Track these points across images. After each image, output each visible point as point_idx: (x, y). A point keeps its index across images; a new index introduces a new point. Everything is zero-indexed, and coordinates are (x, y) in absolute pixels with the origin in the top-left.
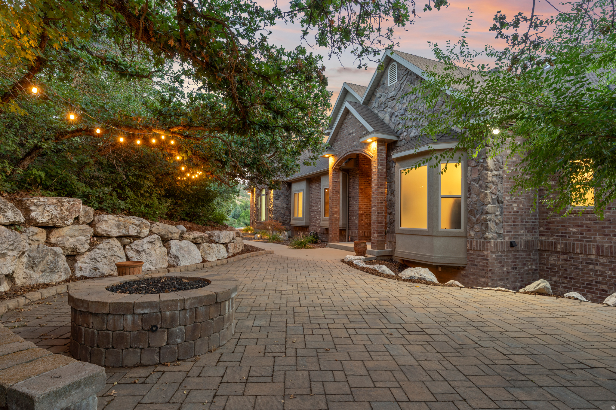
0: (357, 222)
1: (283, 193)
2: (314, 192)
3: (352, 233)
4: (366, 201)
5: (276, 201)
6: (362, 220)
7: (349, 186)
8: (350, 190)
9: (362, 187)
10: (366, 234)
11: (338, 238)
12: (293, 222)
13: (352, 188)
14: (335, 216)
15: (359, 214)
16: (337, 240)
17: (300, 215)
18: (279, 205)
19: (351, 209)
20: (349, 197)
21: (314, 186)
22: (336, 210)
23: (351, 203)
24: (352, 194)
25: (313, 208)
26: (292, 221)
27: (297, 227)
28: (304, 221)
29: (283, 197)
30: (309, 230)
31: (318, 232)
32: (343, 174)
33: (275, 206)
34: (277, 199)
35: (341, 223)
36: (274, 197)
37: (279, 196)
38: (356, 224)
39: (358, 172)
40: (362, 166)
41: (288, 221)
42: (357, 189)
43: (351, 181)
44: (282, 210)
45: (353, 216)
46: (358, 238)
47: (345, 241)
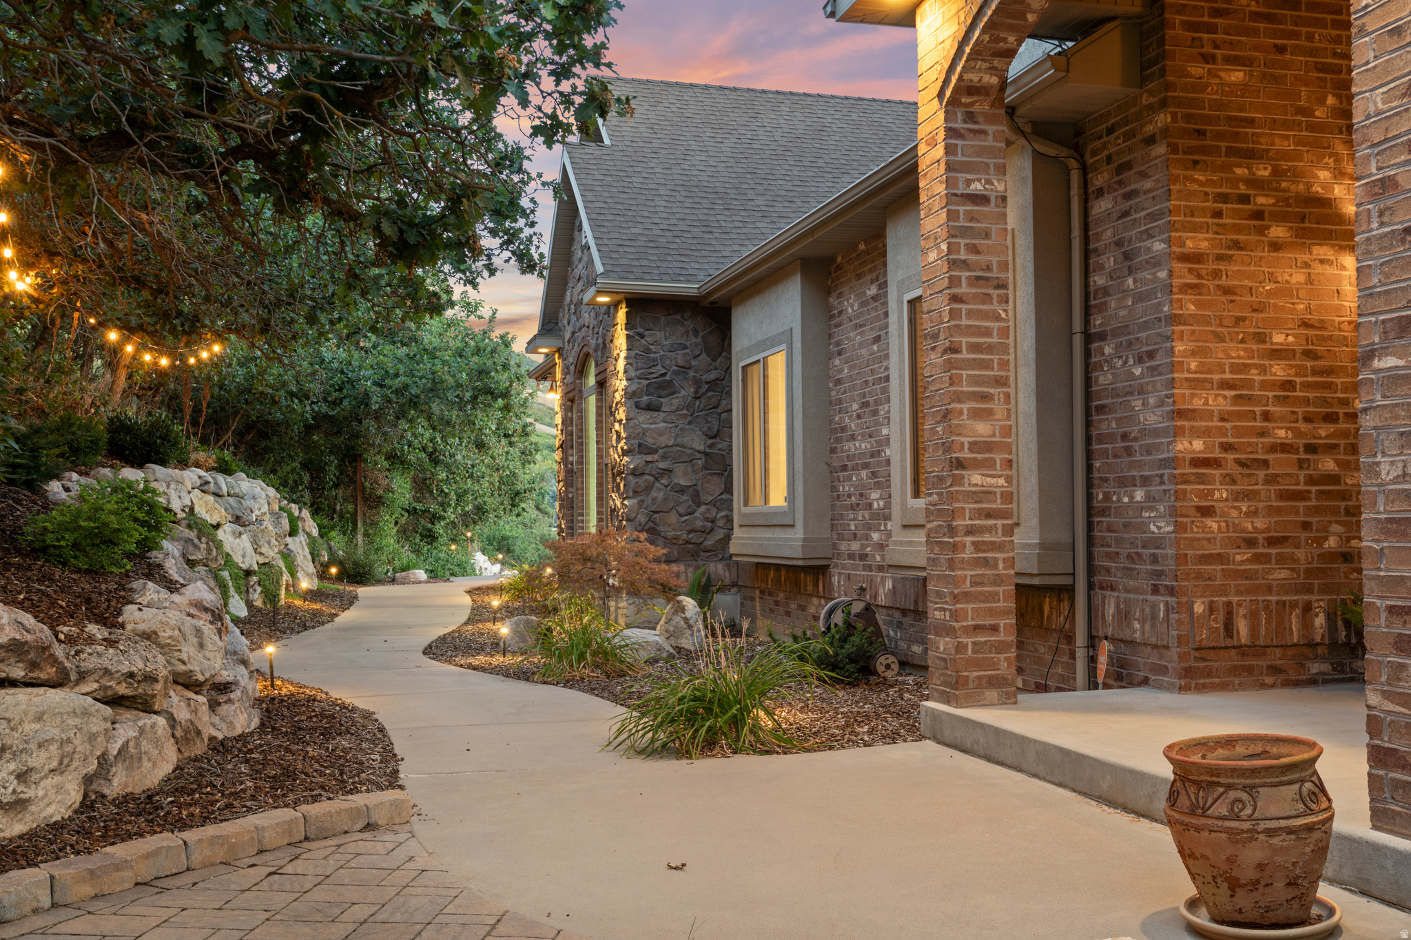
0: (1162, 527)
1: (685, 368)
2: (851, 338)
3: (1124, 616)
4: (1237, 353)
5: (643, 418)
6: (1207, 512)
7: (1087, 254)
8: (1099, 280)
9: (1197, 242)
10: (1242, 628)
11: (1004, 664)
12: (743, 542)
13: (1109, 261)
14: (976, 478)
15: (1172, 462)
16: (993, 683)
17: (778, 498)
18: (664, 440)
19: (1107, 425)
20: (1088, 338)
21: (851, 305)
22: (982, 429)
23: (1103, 379)
24: (1117, 310)
25: (851, 447)
26: (737, 532)
27: (766, 566)
28: (798, 534)
29: (687, 392)
30: (828, 587)
31: (882, 599)
32: (1037, 155)
33: (638, 447)
34: (650, 408)
35: (1028, 535)
36: (629, 395)
37: (664, 387)
38: (1157, 542)
39: (1162, 119)
40: (1197, 70)
41: (719, 534)
42: (1155, 263)
43: (1101, 206)
44: (679, 469)
45: (1124, 482)
46: (1172, 657)
47: (1066, 685)
